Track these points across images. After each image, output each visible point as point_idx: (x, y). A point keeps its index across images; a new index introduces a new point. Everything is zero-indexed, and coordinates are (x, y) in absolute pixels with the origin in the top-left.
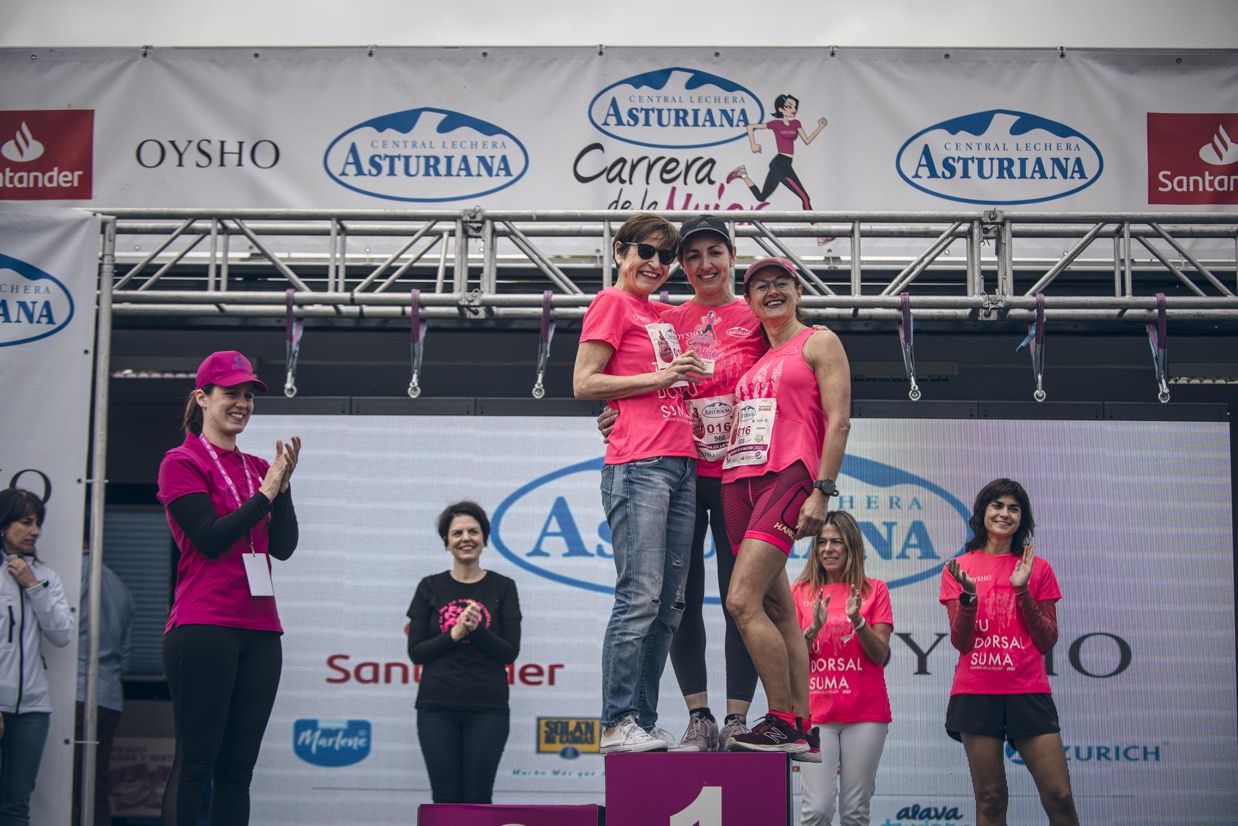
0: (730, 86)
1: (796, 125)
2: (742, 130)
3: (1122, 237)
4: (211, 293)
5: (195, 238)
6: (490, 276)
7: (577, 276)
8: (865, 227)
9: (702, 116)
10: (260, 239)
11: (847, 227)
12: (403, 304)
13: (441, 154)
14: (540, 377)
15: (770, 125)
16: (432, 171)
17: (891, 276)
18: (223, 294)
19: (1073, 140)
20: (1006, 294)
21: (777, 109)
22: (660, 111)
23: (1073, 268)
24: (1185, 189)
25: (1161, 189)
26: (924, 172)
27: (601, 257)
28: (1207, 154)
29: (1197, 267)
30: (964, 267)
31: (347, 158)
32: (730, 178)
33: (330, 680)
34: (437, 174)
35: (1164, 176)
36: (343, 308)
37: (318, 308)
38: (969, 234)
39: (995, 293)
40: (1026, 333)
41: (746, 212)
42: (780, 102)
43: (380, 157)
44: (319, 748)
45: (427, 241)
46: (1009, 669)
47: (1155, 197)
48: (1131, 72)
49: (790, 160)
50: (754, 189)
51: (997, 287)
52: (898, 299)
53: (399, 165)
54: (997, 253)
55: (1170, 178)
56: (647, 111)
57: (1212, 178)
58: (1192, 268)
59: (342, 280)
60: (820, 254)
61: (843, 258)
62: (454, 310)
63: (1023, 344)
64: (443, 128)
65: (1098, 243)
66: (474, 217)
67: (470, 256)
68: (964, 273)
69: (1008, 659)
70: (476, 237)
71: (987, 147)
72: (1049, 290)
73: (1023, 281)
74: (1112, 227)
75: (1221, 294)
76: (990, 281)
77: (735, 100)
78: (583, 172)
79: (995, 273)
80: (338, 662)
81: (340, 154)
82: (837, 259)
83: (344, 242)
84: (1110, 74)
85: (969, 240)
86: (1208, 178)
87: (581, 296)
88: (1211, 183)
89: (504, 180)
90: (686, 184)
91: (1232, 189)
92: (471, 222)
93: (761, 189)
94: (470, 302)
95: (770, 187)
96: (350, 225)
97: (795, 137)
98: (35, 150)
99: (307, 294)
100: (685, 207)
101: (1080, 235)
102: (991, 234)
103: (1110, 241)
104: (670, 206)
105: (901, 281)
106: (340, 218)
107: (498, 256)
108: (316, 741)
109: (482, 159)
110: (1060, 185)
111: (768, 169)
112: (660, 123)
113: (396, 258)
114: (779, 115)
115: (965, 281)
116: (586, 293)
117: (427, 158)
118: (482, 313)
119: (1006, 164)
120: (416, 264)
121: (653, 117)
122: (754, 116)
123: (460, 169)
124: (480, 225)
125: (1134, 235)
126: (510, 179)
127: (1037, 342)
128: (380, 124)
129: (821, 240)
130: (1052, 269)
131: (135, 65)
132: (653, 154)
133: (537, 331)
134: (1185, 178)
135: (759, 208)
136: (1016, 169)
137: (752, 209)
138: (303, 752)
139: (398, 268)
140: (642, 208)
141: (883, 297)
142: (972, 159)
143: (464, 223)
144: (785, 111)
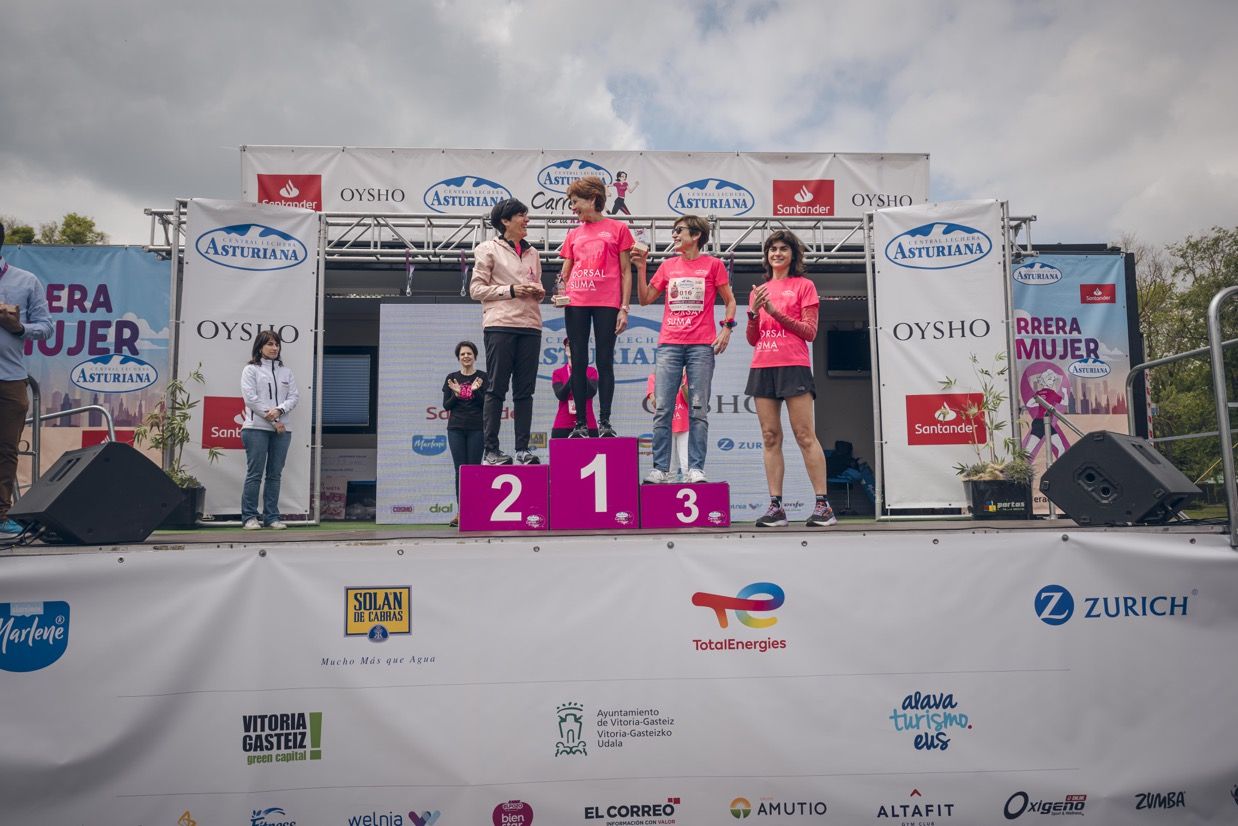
0: (598, 167)
1: (626, 184)
4: (372, 250)
5: (365, 228)
8: (658, 223)
10: (395, 228)
11: (648, 223)
12: (458, 257)
13: (475, 196)
15: (615, 184)
16: (470, 203)
18: (379, 250)
19: (742, 191)
20: (717, 251)
21: (618, 177)
22: (568, 178)
24: (789, 212)
25: (779, 212)
26: (680, 205)
28: (798, 197)
31: (434, 197)
33: (428, 418)
34: (473, 204)
35: (780, 207)
36: (432, 259)
37: (420, 258)
42: (619, 175)
43: (448, 197)
44: (424, 448)
45: (468, 230)
47: (775, 213)
48: (766, 162)
49: (623, 199)
50: (608, 211)
51: (713, 248)
53: (457, 201)
55: (783, 208)
56: (563, 178)
64: (476, 185)
71: (706, 194)
72: (735, 250)
74: (761, 224)
77: (600, 173)
78: (536, 204)
80: (431, 410)
81: (431, 194)
83: (432, 231)
84: (758, 163)
86: (798, 207)
88: (800, 210)
93: (611, 212)
95: (615, 212)
96: (435, 222)
97: (625, 189)
98: (295, 192)
99: (415, 250)
101: (747, 228)
106: (429, 218)
108: (421, 444)
109: (492, 198)
110: (737, 210)
111: (613, 204)
112: (568, 183)
114: (618, 180)
117: (469, 198)
120: (463, 241)
121: (565, 180)
122: (608, 181)
128: (448, 183)
130: (735, 243)
131: (339, 155)
134: (789, 208)
136: (718, 204)
138: (416, 449)
141: (665, 252)
142: (700, 200)
144: (622, 179)
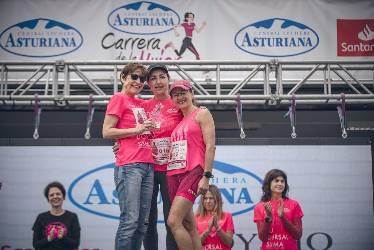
0: (166, 9)
1: (193, 25)
2: (171, 27)
3: (327, 70)
6: (67, 88)
7: (103, 88)
8: (222, 67)
9: (154, 21)
11: (214, 67)
12: (31, 100)
13: (47, 37)
14: (88, 130)
15: (183, 25)
16: (43, 44)
17: (232, 87)
19: (307, 30)
20: (280, 93)
21: (185, 18)
22: (137, 19)
23: (307, 83)
24: (352, 50)
25: (343, 50)
26: (246, 44)
27: (113, 80)
28: (361, 36)
29: (357, 82)
30: (262, 83)
31: (8, 40)
32: (166, 47)
34: (45, 46)
35: (344, 45)
36: (7, 102)
38: (264, 69)
39: (275, 93)
40: (288, 110)
41: (173, 61)
42: (187, 15)
43: (22, 39)
45: (41, 73)
46: (282, 248)
47: (340, 54)
49: (191, 39)
50: (176, 51)
51: (276, 91)
52: (236, 96)
53: (30, 42)
54: (276, 77)
55: (346, 46)
56: (132, 19)
57: (363, 46)
58: (355, 83)
59: (6, 90)
60: (203, 78)
61: (213, 80)
62: (52, 102)
63: (287, 114)
64: (48, 27)
65: (317, 72)
66: (60, 64)
67: (59, 80)
68: (263, 85)
69: (281, 244)
70: (62, 72)
71: (272, 33)
72: (298, 92)
73: (287, 89)
74: (323, 66)
75: (367, 93)
76: (273, 89)
77: (168, 14)
78: (106, 45)
79: (275, 85)
80: (6, 249)
81: (6, 37)
82: (210, 80)
83: (7, 75)
85: (264, 71)
86: (361, 45)
87: (105, 96)
88: (363, 48)
89: (73, 48)
90: (148, 49)
91: (371, 50)
92: (59, 66)
93: (179, 51)
94: (59, 98)
95: (183, 50)
96: (10, 67)
97: (192, 30)
100: (148, 59)
101: (310, 69)
102: (274, 69)
103: (322, 72)
104: (142, 58)
105: (237, 88)
106: (5, 64)
107: (71, 80)
109: (64, 40)
110: (302, 49)
111: (181, 44)
112: (137, 24)
113: (29, 81)
114: (186, 21)
115: (263, 88)
116: (107, 94)
117: (41, 39)
118: (64, 104)
119: (279, 40)
120: (37, 83)
121: (134, 22)
122: (176, 21)
123: (55, 44)
124: (62, 67)
125: (331, 69)
126: (75, 48)
127: (293, 113)
128: (22, 25)
129: (204, 72)
130: (298, 84)
132: (134, 37)
133: (87, 111)
134: (352, 46)
135: (178, 59)
136: (283, 43)
137: (175, 59)
139: (29, 85)
140: (130, 59)
141: (229, 96)
142: (266, 39)
143: (57, 66)
144: (189, 19)
